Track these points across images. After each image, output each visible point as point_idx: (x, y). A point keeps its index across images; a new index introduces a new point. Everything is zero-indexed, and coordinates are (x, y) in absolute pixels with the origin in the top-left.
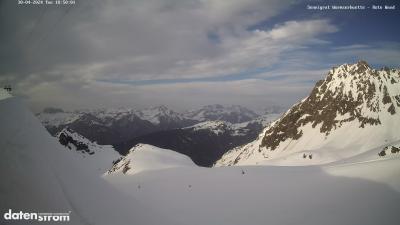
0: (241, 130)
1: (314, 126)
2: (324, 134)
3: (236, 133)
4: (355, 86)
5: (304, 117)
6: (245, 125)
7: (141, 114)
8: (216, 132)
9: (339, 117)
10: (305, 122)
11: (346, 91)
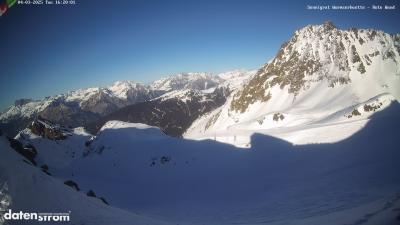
0: (208, 96)
1: (282, 87)
2: (292, 95)
3: (204, 99)
4: (321, 46)
5: (271, 79)
6: (212, 90)
7: (110, 92)
8: (184, 100)
9: (307, 77)
10: (272, 84)
11: (312, 52)
